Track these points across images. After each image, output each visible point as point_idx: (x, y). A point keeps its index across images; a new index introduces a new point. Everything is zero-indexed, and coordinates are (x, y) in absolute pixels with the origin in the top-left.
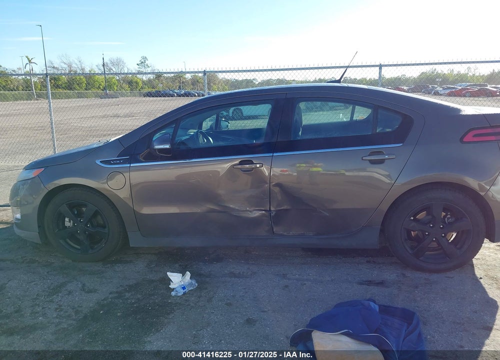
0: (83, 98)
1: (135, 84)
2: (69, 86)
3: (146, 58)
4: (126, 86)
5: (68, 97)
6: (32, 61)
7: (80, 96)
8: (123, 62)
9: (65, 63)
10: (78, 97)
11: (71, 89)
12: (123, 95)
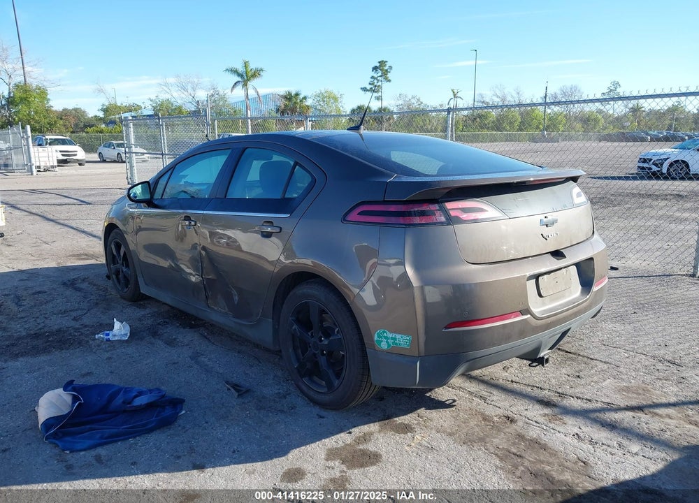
0: (512, 141)
1: (593, 123)
2: (498, 125)
3: (618, 83)
4: (578, 125)
5: (493, 140)
6: (458, 95)
7: (509, 139)
8: (579, 91)
9: (498, 97)
10: (506, 141)
11: (498, 129)
12: (570, 138)
